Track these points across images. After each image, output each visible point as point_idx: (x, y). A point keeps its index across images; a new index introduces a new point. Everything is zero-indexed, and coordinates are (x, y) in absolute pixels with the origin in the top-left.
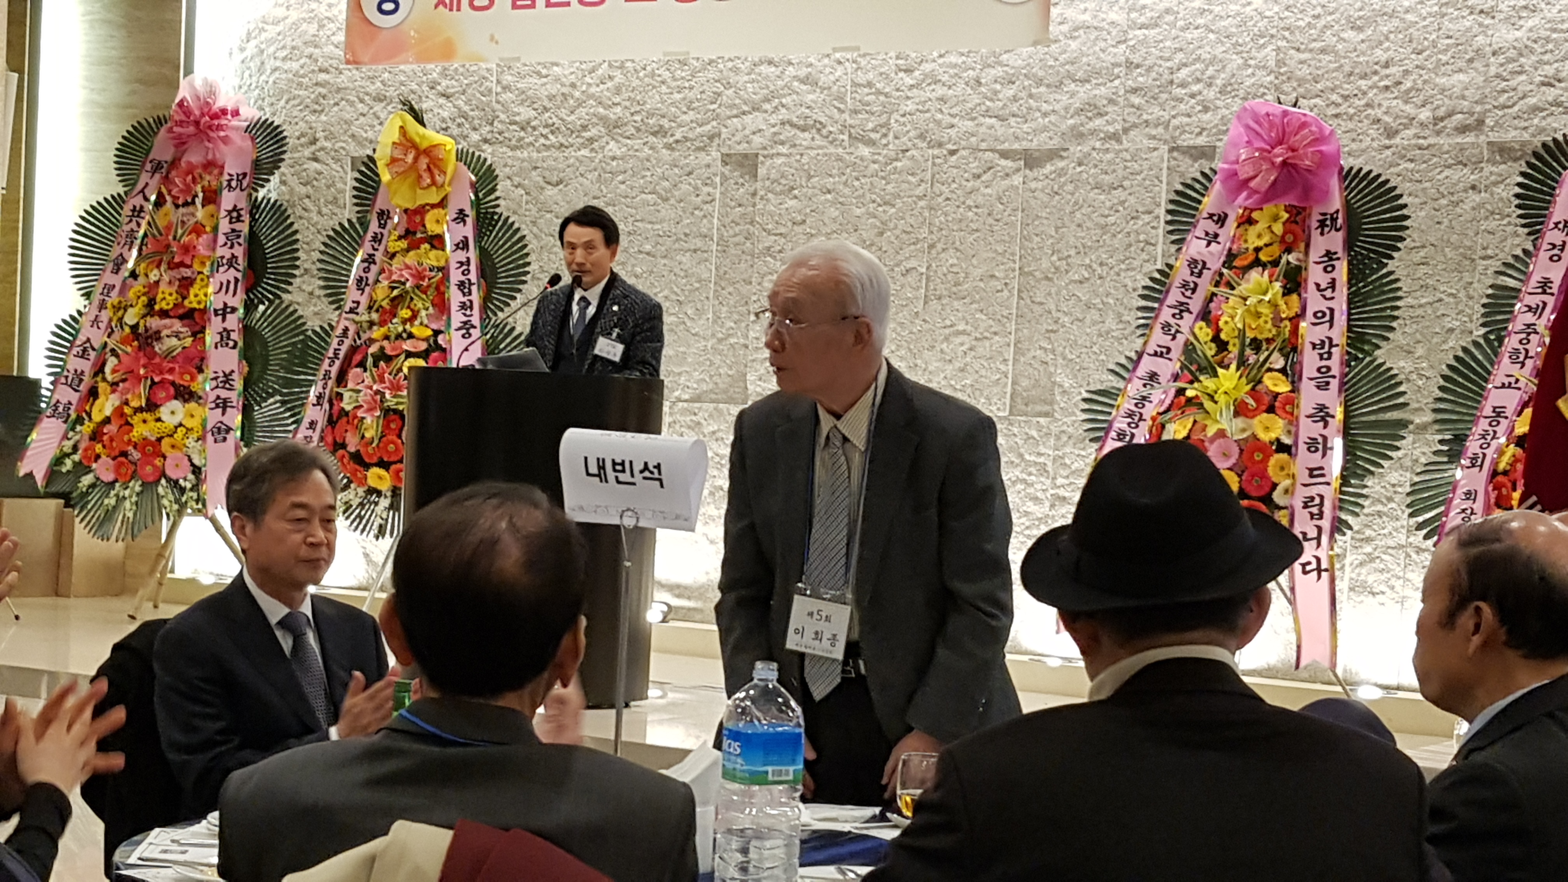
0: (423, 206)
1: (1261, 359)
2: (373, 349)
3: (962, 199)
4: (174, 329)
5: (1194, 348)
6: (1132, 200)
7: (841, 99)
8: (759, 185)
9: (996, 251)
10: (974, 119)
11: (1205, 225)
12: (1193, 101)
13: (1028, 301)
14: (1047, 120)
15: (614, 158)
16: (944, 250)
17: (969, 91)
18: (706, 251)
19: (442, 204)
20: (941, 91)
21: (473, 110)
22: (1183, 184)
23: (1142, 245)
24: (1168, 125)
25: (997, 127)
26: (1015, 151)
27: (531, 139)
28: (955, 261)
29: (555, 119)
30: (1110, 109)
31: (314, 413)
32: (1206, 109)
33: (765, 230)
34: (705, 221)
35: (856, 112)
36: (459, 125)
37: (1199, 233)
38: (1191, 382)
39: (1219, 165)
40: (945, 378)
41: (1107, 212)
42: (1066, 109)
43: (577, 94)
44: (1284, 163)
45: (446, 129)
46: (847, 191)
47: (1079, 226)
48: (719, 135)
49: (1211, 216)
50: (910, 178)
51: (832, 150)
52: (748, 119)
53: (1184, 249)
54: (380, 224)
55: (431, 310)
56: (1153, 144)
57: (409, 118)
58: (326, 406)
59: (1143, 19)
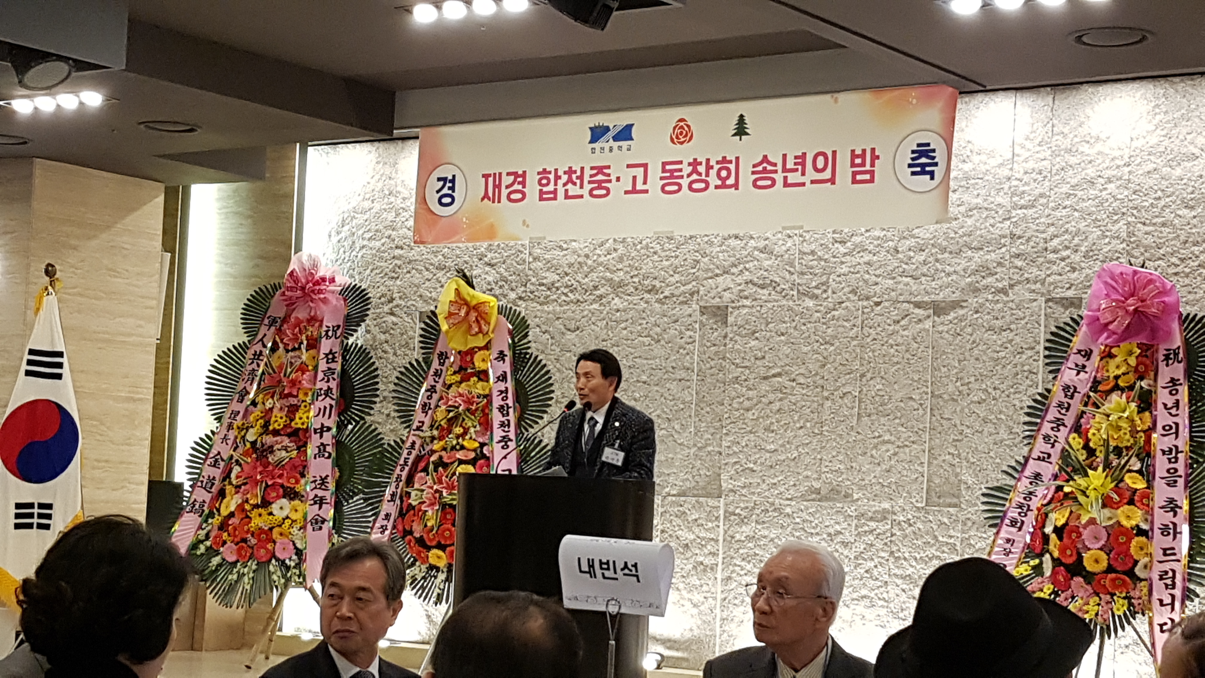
0: (473, 348)
1: (1123, 462)
2: (433, 458)
3: (885, 339)
4: (284, 444)
5: (1069, 453)
6: (1018, 339)
7: (792, 265)
8: (729, 329)
9: (912, 380)
10: (894, 278)
11: (1075, 359)
12: (1063, 263)
13: (939, 418)
14: (950, 279)
15: (618, 311)
16: (871, 379)
17: (890, 257)
18: (688, 380)
19: (487, 347)
20: (867, 258)
21: (511, 275)
22: (1057, 327)
23: (1026, 374)
24: (1044, 282)
25: (911, 284)
26: (926, 303)
27: (555, 297)
28: (881, 387)
29: (573, 282)
30: (999, 270)
31: (388, 507)
32: (1074, 270)
33: (733, 364)
34: (688, 357)
35: (803, 274)
36: (501, 287)
37: (1070, 364)
38: (1067, 481)
39: (1084, 312)
40: (875, 477)
41: (998, 349)
42: (965, 270)
43: (590, 262)
44: (1136, 310)
45: (491, 290)
46: (796, 333)
47: (977, 359)
48: (698, 292)
49: (1079, 352)
50: (845, 324)
51: (784, 302)
52: (720, 279)
53: (1059, 377)
54: (440, 362)
55: (478, 428)
56: (1033, 296)
57: (462, 283)
58: (398, 502)
59: (1022, 202)
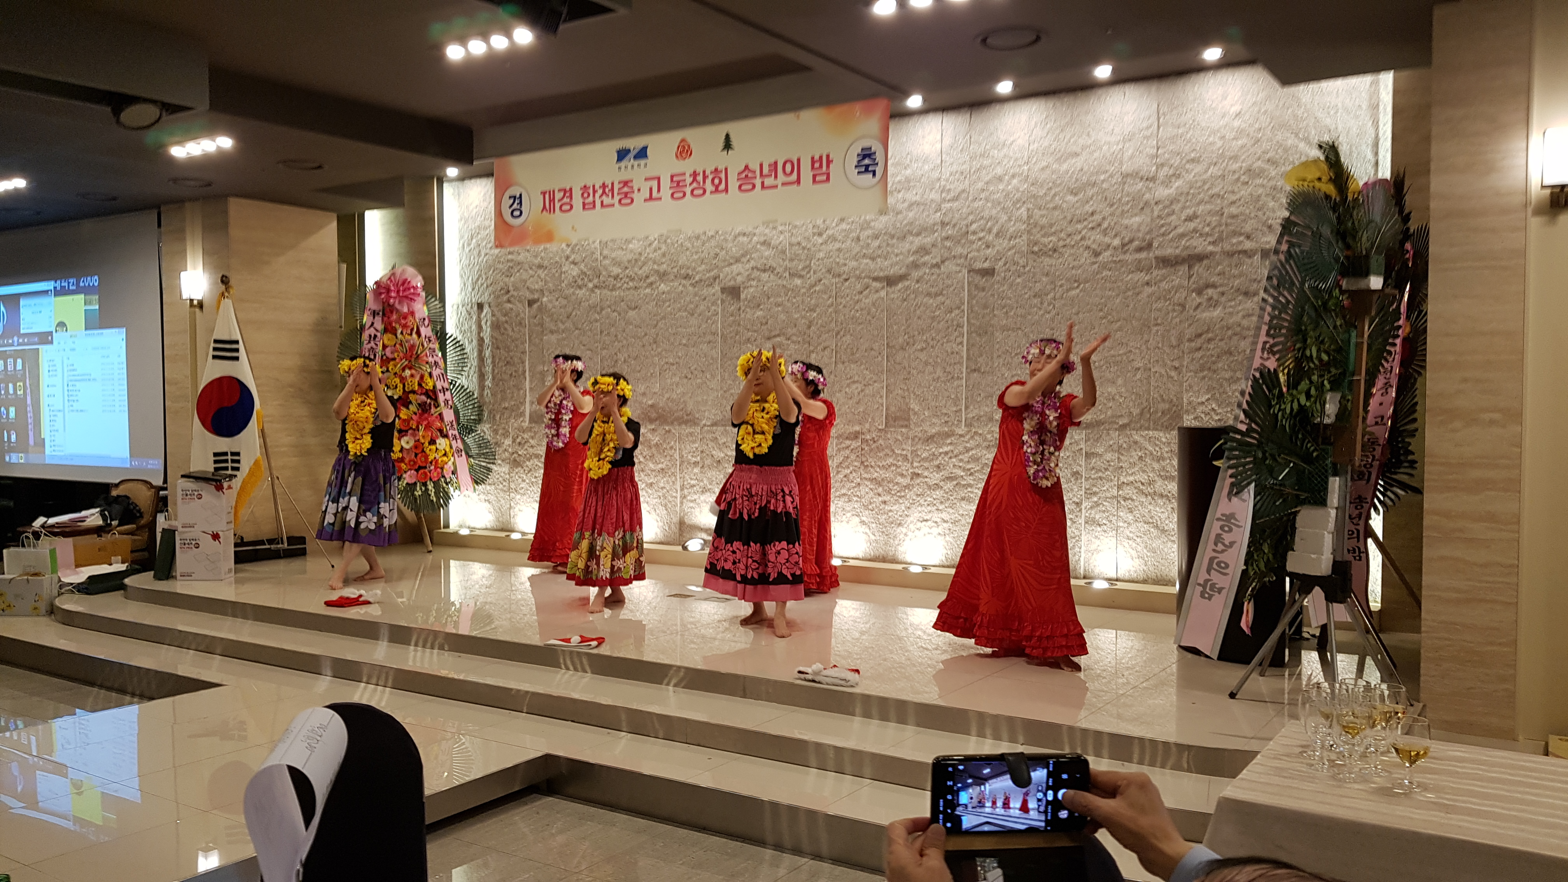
3: (853, 306)
6: (948, 301)
7: (784, 252)
8: (741, 304)
9: (873, 335)
10: (857, 260)
12: (980, 242)
13: (893, 363)
14: (898, 258)
15: (664, 293)
16: (844, 336)
17: (854, 244)
18: (715, 343)
20: (838, 245)
21: (588, 271)
23: (955, 327)
24: (967, 257)
25: (870, 264)
26: (881, 277)
27: (620, 285)
28: (851, 342)
29: (632, 274)
30: (933, 250)
32: (988, 247)
33: (747, 329)
34: (714, 325)
35: (792, 260)
36: (581, 280)
41: (934, 309)
42: (909, 251)
43: (642, 259)
46: (789, 305)
47: (919, 318)
48: (719, 277)
50: (824, 296)
51: (780, 282)
52: (734, 267)
56: (958, 268)
59: (949, 197)
